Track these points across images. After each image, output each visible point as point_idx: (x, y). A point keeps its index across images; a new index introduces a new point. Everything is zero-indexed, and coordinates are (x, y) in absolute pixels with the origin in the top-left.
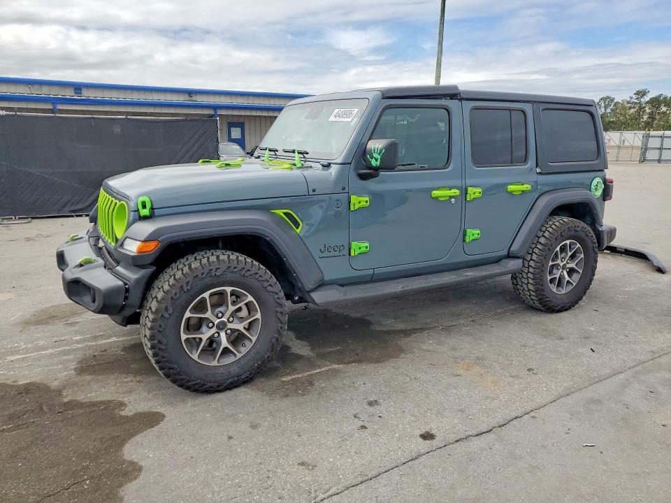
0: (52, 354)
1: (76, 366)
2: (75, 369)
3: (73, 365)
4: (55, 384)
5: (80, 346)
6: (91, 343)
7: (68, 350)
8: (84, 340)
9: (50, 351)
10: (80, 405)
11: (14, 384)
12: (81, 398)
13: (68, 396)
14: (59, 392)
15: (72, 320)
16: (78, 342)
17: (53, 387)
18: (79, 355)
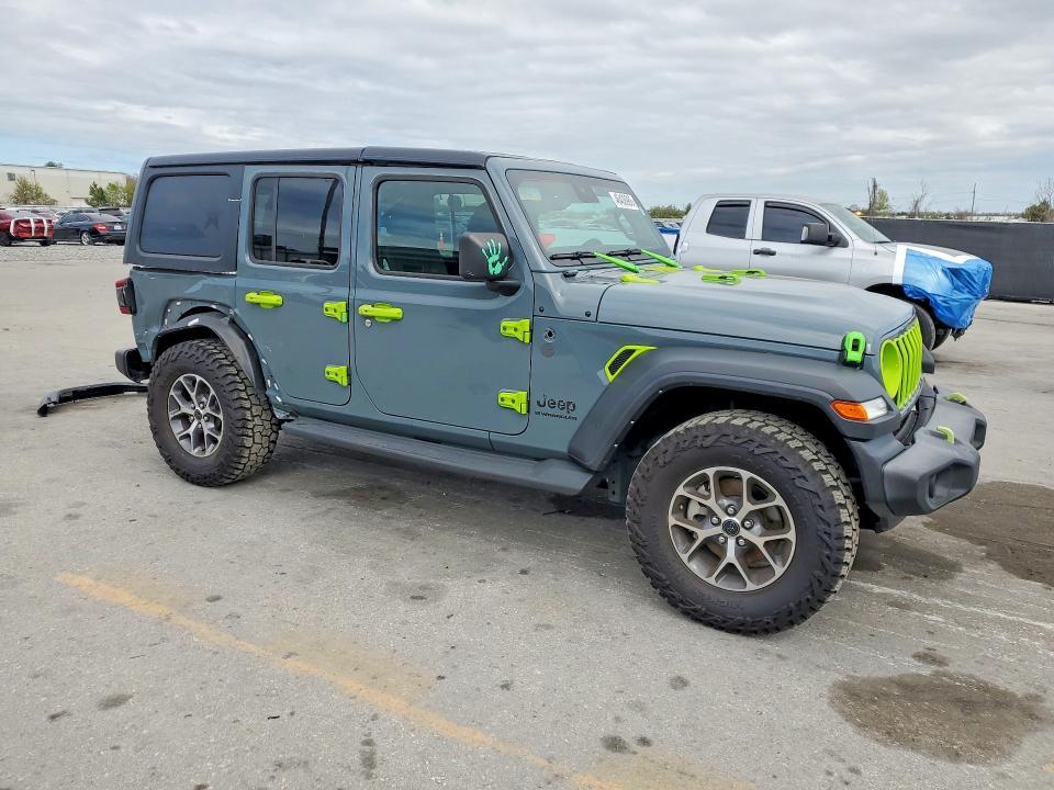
0: (988, 607)
1: (957, 573)
2: (961, 571)
3: (960, 577)
4: (993, 566)
5: (938, 601)
6: (919, 598)
7: (961, 602)
8: (924, 608)
9: (989, 613)
10: (970, 539)
11: (1046, 586)
12: (965, 543)
13: (980, 550)
14: (990, 556)
15: (926, 670)
16: (938, 610)
17: (996, 563)
18: (947, 586)
